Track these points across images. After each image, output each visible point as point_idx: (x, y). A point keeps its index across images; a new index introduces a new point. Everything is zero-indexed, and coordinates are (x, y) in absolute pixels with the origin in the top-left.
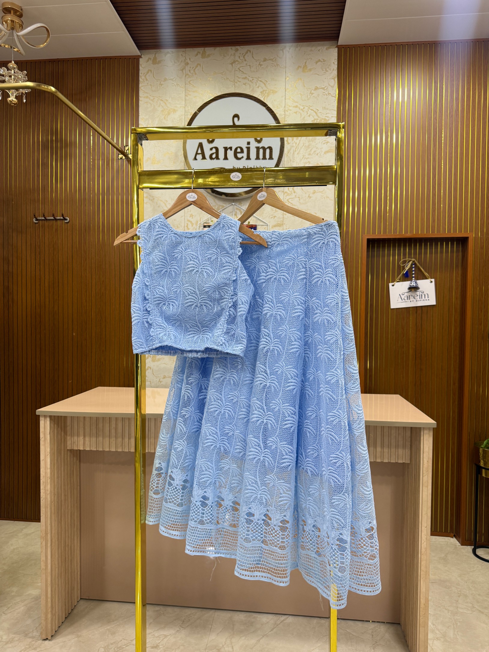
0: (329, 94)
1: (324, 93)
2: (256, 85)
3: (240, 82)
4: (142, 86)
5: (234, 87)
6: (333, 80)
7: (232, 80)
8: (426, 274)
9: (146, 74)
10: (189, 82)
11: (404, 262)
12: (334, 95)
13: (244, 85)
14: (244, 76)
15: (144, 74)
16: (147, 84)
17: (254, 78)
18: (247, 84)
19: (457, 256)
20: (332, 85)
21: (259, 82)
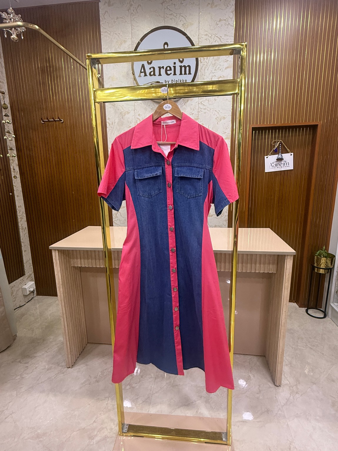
0: (229, 24)
1: (226, 23)
2: (179, 19)
3: (168, 17)
4: (102, 24)
5: (164, 21)
6: (232, 13)
7: (163, 16)
8: (288, 150)
9: (105, 14)
10: (134, 19)
11: (275, 142)
12: (232, 25)
13: (171, 20)
14: (171, 13)
15: (103, 14)
16: (106, 22)
17: (177, 14)
18: (173, 19)
19: (309, 138)
20: (231, 17)
21: (181, 17)
